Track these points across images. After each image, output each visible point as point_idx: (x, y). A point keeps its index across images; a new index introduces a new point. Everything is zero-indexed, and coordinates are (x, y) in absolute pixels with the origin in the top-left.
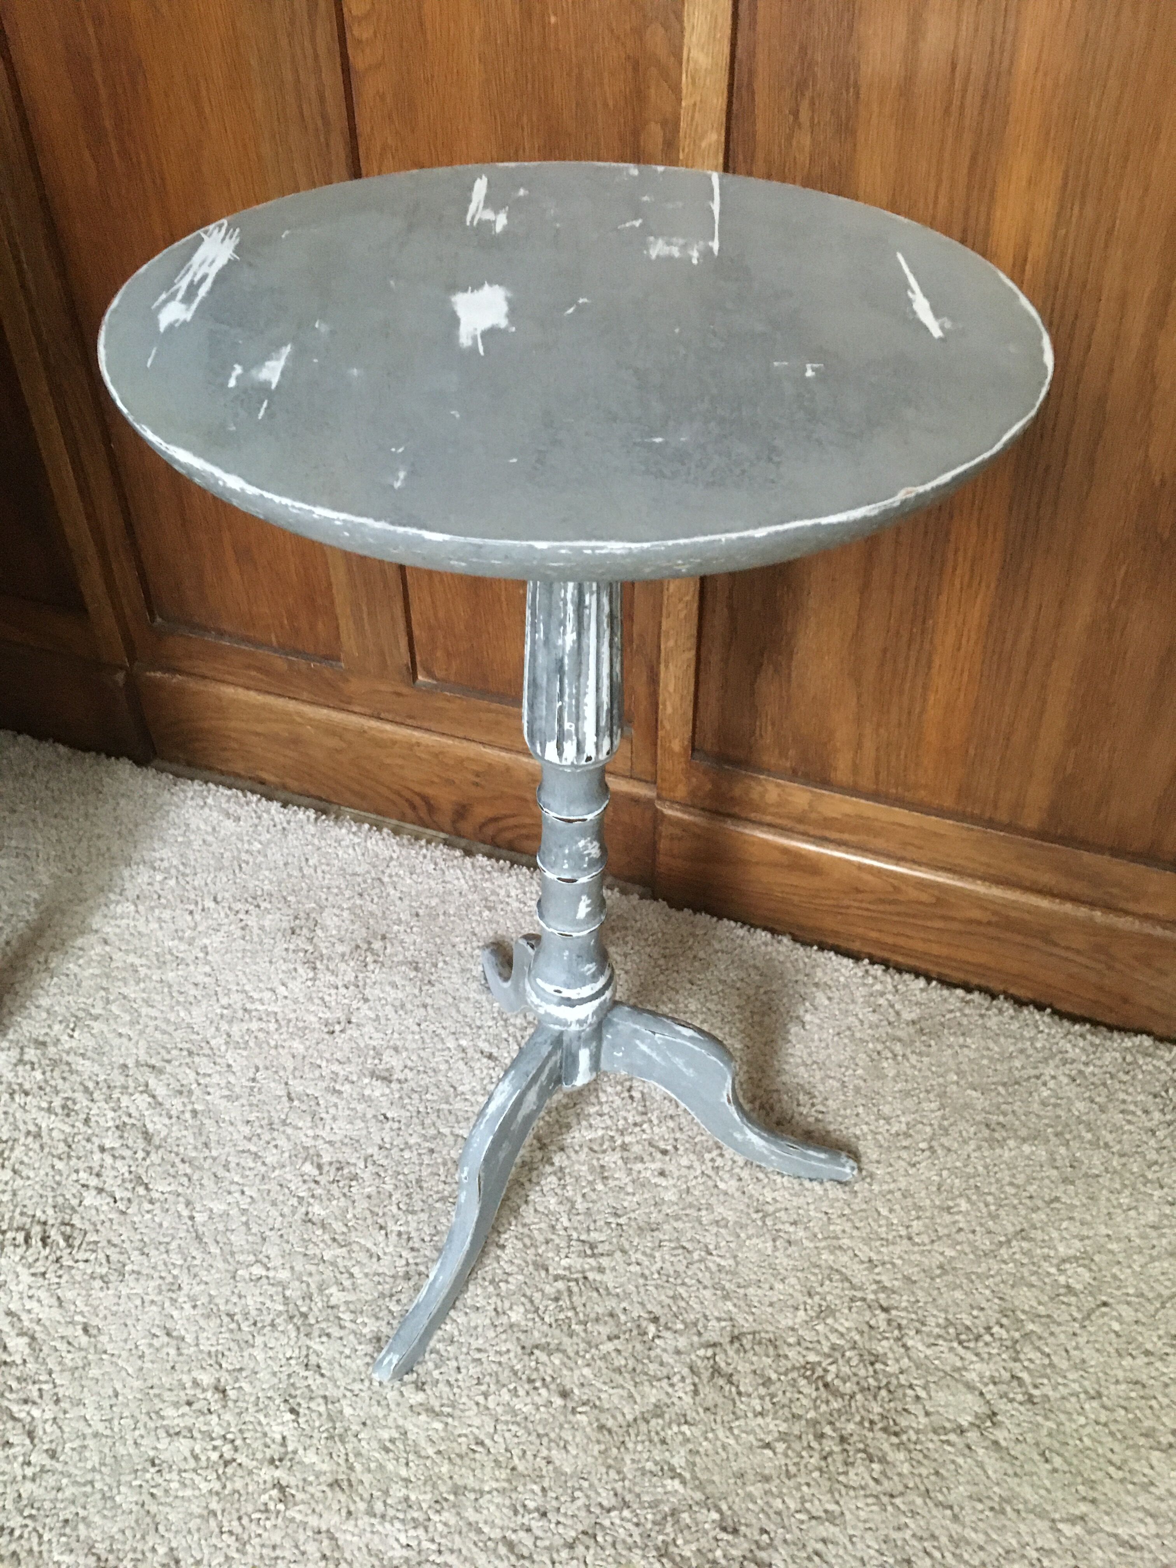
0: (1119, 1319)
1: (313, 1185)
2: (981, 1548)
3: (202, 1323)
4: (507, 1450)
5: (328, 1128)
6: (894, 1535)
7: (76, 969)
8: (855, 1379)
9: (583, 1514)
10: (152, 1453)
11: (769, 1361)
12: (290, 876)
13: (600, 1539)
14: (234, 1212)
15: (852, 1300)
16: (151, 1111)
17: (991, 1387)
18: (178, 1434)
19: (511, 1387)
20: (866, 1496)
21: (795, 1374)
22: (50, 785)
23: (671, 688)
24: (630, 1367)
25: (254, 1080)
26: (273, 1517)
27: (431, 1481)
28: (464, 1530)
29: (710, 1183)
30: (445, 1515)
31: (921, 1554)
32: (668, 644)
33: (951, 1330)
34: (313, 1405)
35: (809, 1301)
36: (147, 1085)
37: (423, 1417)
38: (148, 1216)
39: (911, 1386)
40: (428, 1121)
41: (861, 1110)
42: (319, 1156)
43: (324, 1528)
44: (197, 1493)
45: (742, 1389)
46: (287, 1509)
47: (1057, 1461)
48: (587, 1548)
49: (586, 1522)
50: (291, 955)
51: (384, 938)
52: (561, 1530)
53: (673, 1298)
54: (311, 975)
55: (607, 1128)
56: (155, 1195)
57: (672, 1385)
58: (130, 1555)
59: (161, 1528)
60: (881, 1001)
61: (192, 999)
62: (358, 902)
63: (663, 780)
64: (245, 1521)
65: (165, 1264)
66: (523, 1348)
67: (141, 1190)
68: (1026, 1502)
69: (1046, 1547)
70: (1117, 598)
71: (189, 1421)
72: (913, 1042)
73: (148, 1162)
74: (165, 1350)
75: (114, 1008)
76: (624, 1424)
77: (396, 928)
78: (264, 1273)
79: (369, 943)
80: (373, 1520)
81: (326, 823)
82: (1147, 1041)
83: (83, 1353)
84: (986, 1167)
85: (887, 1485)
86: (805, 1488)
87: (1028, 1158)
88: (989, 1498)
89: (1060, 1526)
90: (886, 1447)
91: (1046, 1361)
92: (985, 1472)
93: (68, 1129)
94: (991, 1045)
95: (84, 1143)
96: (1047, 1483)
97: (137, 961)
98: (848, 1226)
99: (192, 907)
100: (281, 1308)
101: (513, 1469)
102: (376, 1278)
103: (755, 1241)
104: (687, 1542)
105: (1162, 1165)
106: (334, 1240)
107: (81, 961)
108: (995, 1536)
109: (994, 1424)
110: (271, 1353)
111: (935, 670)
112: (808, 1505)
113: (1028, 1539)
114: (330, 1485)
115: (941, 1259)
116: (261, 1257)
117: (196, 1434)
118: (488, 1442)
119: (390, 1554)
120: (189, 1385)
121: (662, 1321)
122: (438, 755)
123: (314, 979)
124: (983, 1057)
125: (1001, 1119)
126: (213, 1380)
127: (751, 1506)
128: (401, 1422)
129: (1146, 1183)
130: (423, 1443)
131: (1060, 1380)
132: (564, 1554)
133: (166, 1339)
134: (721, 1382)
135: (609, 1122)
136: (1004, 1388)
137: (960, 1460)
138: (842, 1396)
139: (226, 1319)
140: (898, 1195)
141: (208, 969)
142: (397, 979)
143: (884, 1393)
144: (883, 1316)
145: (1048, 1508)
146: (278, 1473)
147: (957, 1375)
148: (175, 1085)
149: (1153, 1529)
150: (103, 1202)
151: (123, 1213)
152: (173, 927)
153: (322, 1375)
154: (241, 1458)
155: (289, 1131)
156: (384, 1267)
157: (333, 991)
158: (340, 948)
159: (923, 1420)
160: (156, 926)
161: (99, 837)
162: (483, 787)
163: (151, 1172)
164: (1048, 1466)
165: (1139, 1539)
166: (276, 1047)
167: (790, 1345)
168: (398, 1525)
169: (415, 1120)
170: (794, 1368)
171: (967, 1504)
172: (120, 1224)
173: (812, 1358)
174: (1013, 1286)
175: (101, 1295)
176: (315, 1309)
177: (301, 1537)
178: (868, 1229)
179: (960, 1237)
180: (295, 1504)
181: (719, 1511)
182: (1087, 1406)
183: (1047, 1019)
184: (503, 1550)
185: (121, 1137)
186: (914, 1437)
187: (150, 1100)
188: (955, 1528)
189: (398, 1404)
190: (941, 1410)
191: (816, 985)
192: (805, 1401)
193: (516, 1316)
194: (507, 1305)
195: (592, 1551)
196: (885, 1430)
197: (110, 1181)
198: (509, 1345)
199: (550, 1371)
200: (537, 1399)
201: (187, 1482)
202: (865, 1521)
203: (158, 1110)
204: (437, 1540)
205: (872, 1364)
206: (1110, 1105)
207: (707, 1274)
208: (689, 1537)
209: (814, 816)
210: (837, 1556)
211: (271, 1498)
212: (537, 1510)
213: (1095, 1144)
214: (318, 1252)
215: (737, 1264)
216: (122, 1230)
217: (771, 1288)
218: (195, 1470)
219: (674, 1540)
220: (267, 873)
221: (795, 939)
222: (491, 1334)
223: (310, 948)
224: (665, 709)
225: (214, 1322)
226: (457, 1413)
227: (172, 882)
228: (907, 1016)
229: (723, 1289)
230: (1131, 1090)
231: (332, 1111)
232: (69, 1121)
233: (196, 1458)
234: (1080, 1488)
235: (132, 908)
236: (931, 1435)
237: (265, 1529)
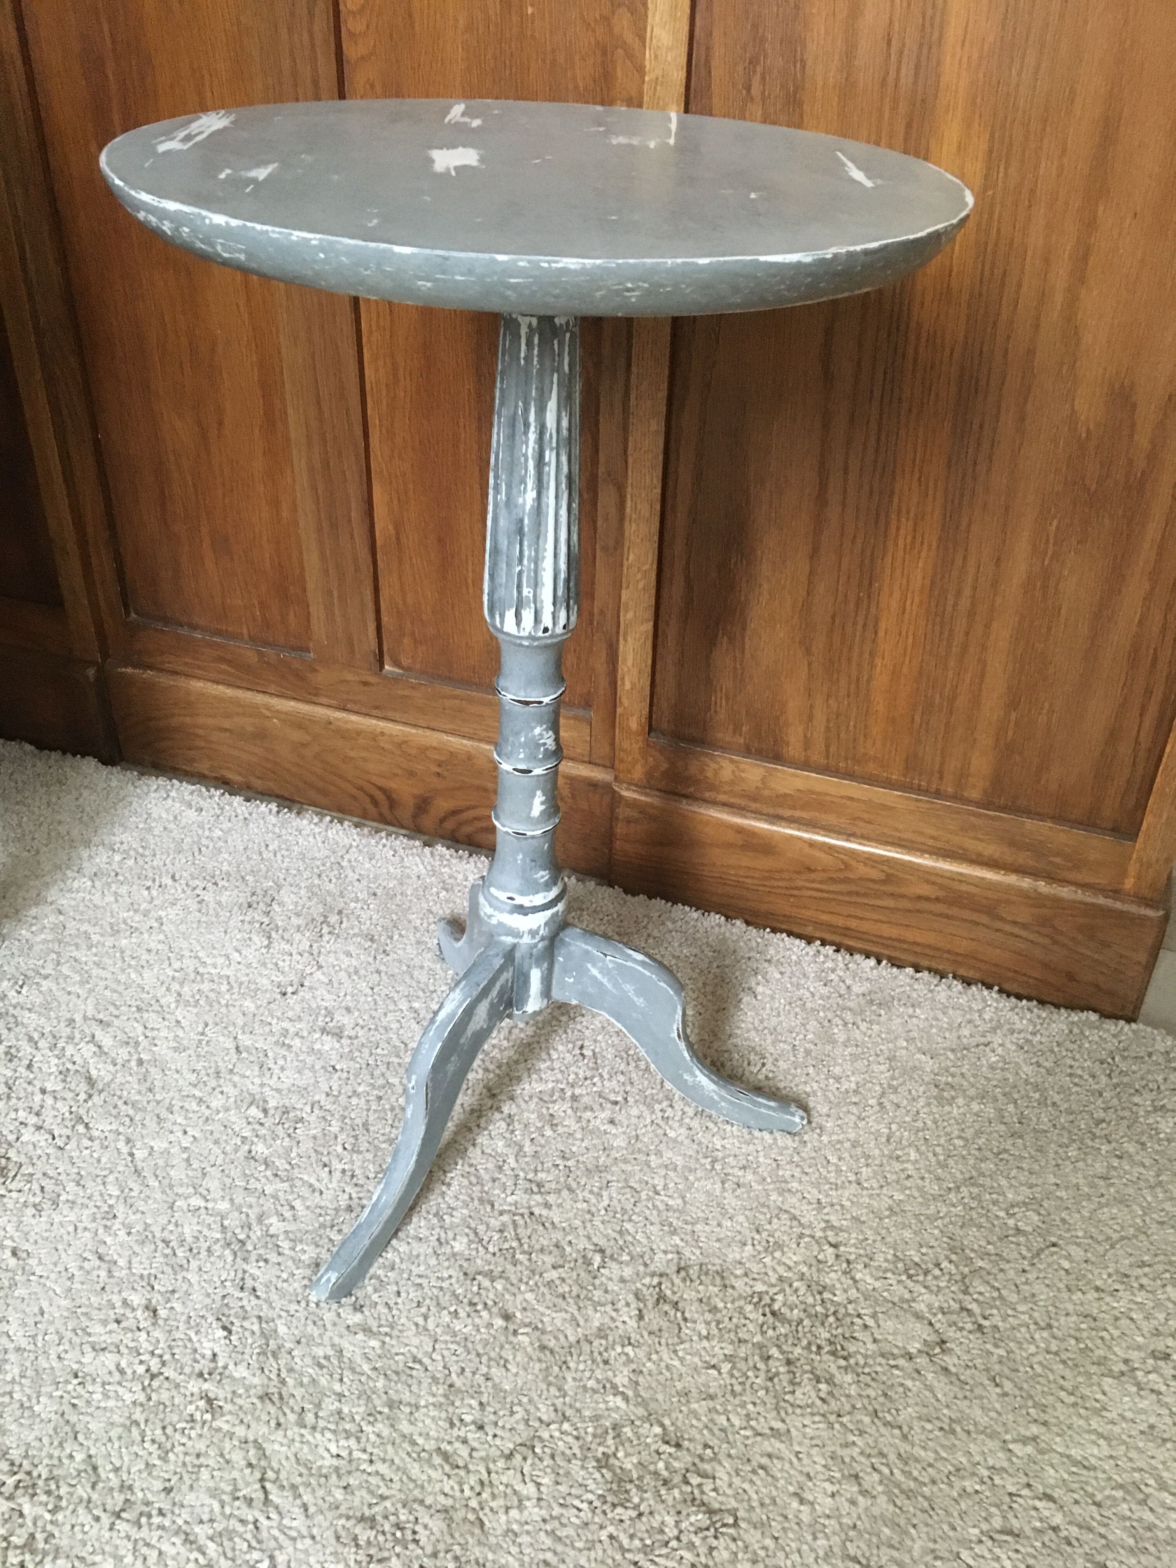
0: (1069, 1257)
1: (257, 1127)
2: (930, 1465)
3: (137, 1248)
4: (445, 1367)
5: (275, 1077)
6: (840, 1452)
7: (28, 935)
8: (803, 1306)
9: (521, 1426)
10: (75, 1367)
11: (716, 1289)
12: (249, 859)
13: (537, 1450)
14: (175, 1150)
15: (801, 1236)
16: (95, 1059)
17: (940, 1316)
18: (103, 1350)
19: (452, 1309)
20: (813, 1414)
21: (742, 1303)
22: (15, 776)
23: (630, 663)
24: (574, 1294)
25: (202, 1034)
26: (198, 1426)
27: (366, 1396)
28: (398, 1441)
29: (660, 1132)
30: (379, 1426)
31: (869, 1470)
32: (627, 616)
33: (900, 1265)
34: (246, 1324)
35: (757, 1237)
36: (93, 1036)
37: (360, 1336)
38: (88, 1152)
39: (859, 1316)
40: (377, 1073)
41: (811, 1070)
42: (265, 1101)
43: (251, 1438)
44: (120, 1404)
45: (687, 1315)
46: (213, 1418)
47: (1008, 1386)
48: (525, 1459)
49: (525, 1434)
50: (247, 926)
51: (340, 912)
52: (498, 1441)
53: (620, 1232)
54: (266, 943)
55: (557, 1081)
56: (96, 1134)
57: (616, 1310)
58: (46, 1461)
59: (80, 1437)
60: (832, 976)
61: (144, 963)
62: (316, 882)
63: (621, 761)
64: (169, 1430)
65: (101, 1195)
66: (465, 1274)
67: (81, 1128)
68: (975, 1424)
69: (998, 1466)
70: (1050, 553)
71: (115, 1338)
72: (862, 1012)
73: (90, 1103)
74: (95, 1273)
75: (65, 970)
76: (566, 1345)
77: (353, 905)
78: (203, 1204)
79: (326, 917)
80: (303, 1431)
81: (288, 816)
82: (1093, 1017)
83: (10, 1274)
84: (935, 1122)
85: (834, 1405)
86: (750, 1407)
87: (977, 1115)
88: (938, 1418)
89: (1011, 1446)
90: (833, 1369)
91: (996, 1294)
92: (935, 1396)
93: (9, 1073)
94: (940, 1016)
95: (25, 1085)
96: (997, 1406)
97: (90, 930)
98: (797, 1173)
99: (149, 883)
100: (219, 1236)
101: (451, 1386)
102: (318, 1211)
103: (703, 1182)
104: (627, 1455)
105: (1109, 1123)
106: (276, 1175)
107: (34, 928)
108: (944, 1455)
109: (943, 1351)
110: (205, 1277)
111: (881, 634)
112: (753, 1423)
113: (978, 1458)
114: (261, 1398)
115: (890, 1202)
116: (201, 1190)
117: (123, 1349)
118: (426, 1361)
119: (319, 1463)
120: (118, 1304)
121: (608, 1252)
122: (402, 744)
123: (268, 947)
124: (931, 1026)
125: (950, 1079)
126: (144, 1302)
127: (694, 1422)
128: (337, 1340)
129: (1094, 1137)
130: (358, 1359)
131: (1010, 1312)
132: (501, 1464)
133: (98, 1263)
134: (666, 1307)
135: (559, 1076)
136: (954, 1317)
137: (909, 1383)
138: (790, 1322)
139: (161, 1245)
140: (847, 1145)
141: (162, 937)
142: (351, 948)
143: (831, 1319)
144: (831, 1250)
145: (1000, 1429)
146: (206, 1386)
147: (905, 1306)
148: (121, 1036)
149: (1106, 1451)
150: (42, 1138)
151: (60, 1148)
152: (129, 901)
153: (258, 1297)
154: (168, 1372)
155: (236, 1079)
156: (326, 1201)
157: (287, 958)
158: (295, 921)
159: (871, 1346)
160: (112, 899)
161: (60, 822)
162: (444, 778)
163: (91, 1113)
164: (998, 1390)
165: (1093, 1461)
166: (227, 1006)
167: (736, 1277)
168: (328, 1435)
169: (364, 1071)
170: (740, 1297)
171: (916, 1425)
172: (57, 1158)
173: (760, 1287)
174: (962, 1227)
175: (33, 1222)
176: (253, 1237)
177: (227, 1445)
178: (817, 1175)
179: (908, 1183)
180: (222, 1415)
181: (662, 1425)
182: (1037, 1336)
183: (995, 995)
184: (437, 1460)
185: (64, 1081)
186: (862, 1362)
187: (95, 1049)
188: (904, 1447)
189: (335, 1324)
190: (890, 1338)
191: (769, 961)
192: (751, 1327)
193: (459, 1246)
194: (450, 1235)
195: (529, 1462)
196: (833, 1353)
197: (49, 1120)
198: (451, 1272)
199: (491, 1296)
200: (477, 1321)
201: (111, 1394)
202: (812, 1438)
203: (104, 1058)
204: (369, 1450)
205: (820, 1293)
206: (1058, 1070)
207: (655, 1212)
208: (630, 1450)
209: (767, 793)
210: (782, 1470)
211: (197, 1408)
212: (474, 1422)
213: (1043, 1102)
214: (259, 1186)
215: (685, 1203)
216: (59, 1164)
217: (719, 1225)
218: (119, 1383)
219: (615, 1455)
220: (226, 856)
221: (748, 923)
222: (433, 1262)
223: (266, 920)
224: (623, 684)
225: (148, 1248)
226: (395, 1333)
227: (131, 862)
228: (857, 989)
229: (671, 1224)
230: (1078, 1056)
231: (281, 1062)
232: (12, 1065)
233: (122, 1372)
234: (1031, 1411)
235: (89, 883)
236: (880, 1360)
237: (190, 1438)
